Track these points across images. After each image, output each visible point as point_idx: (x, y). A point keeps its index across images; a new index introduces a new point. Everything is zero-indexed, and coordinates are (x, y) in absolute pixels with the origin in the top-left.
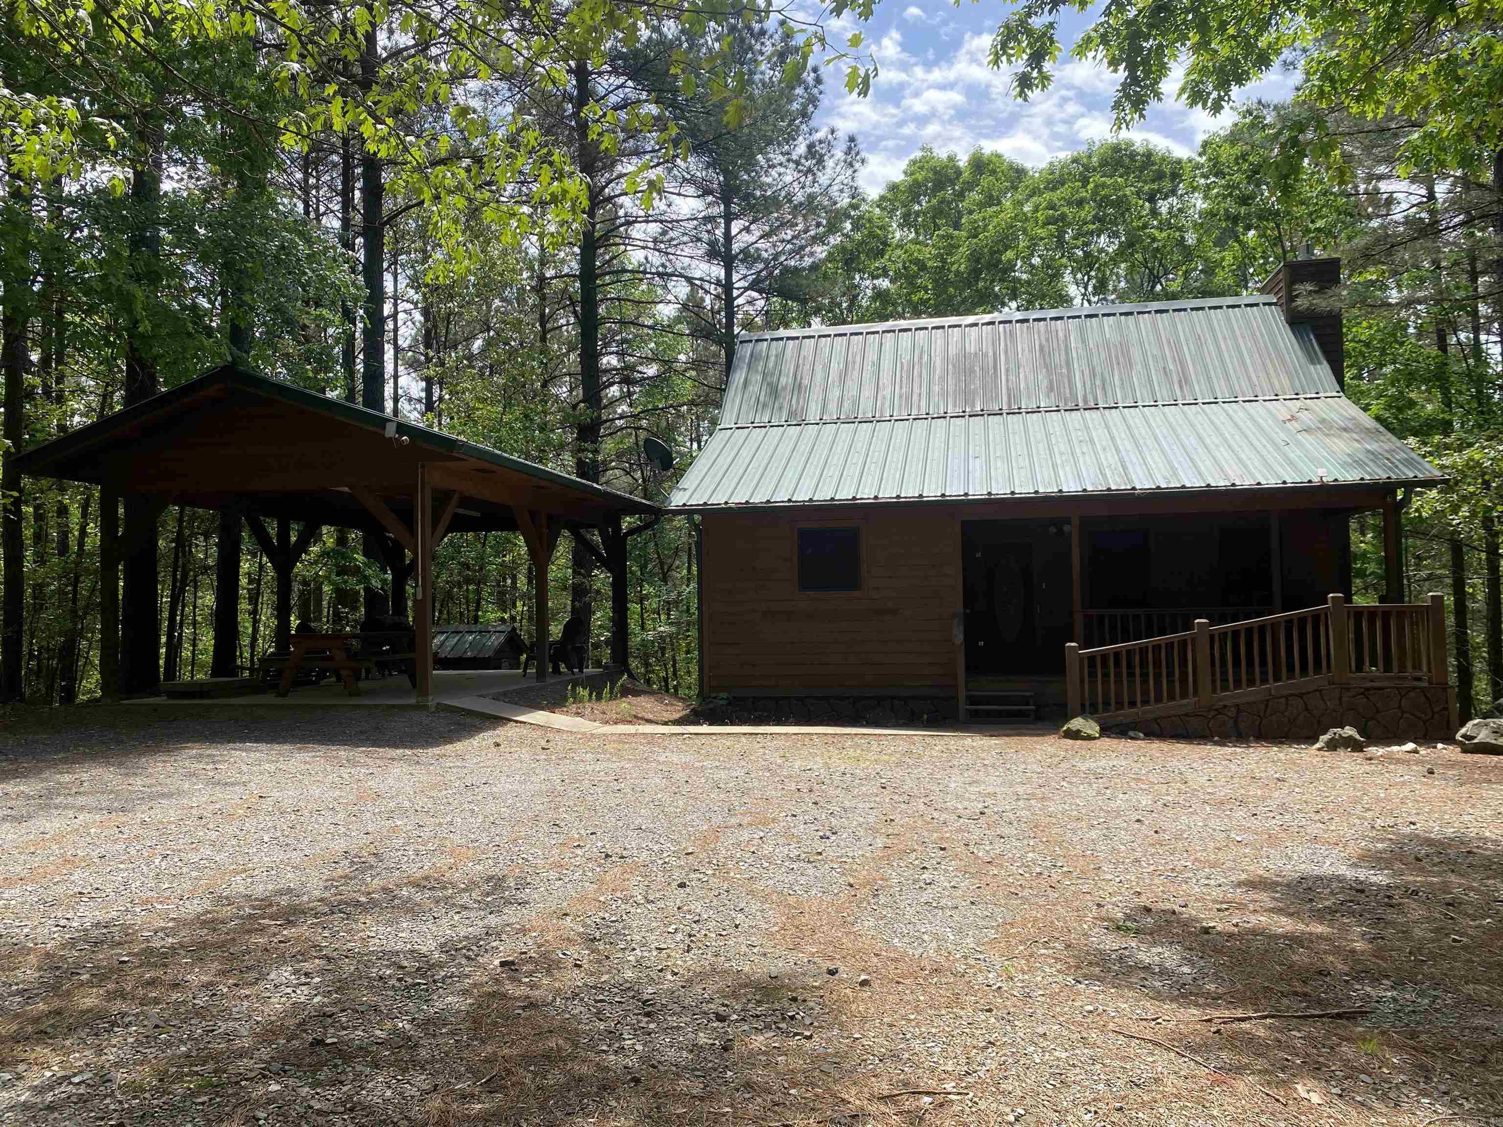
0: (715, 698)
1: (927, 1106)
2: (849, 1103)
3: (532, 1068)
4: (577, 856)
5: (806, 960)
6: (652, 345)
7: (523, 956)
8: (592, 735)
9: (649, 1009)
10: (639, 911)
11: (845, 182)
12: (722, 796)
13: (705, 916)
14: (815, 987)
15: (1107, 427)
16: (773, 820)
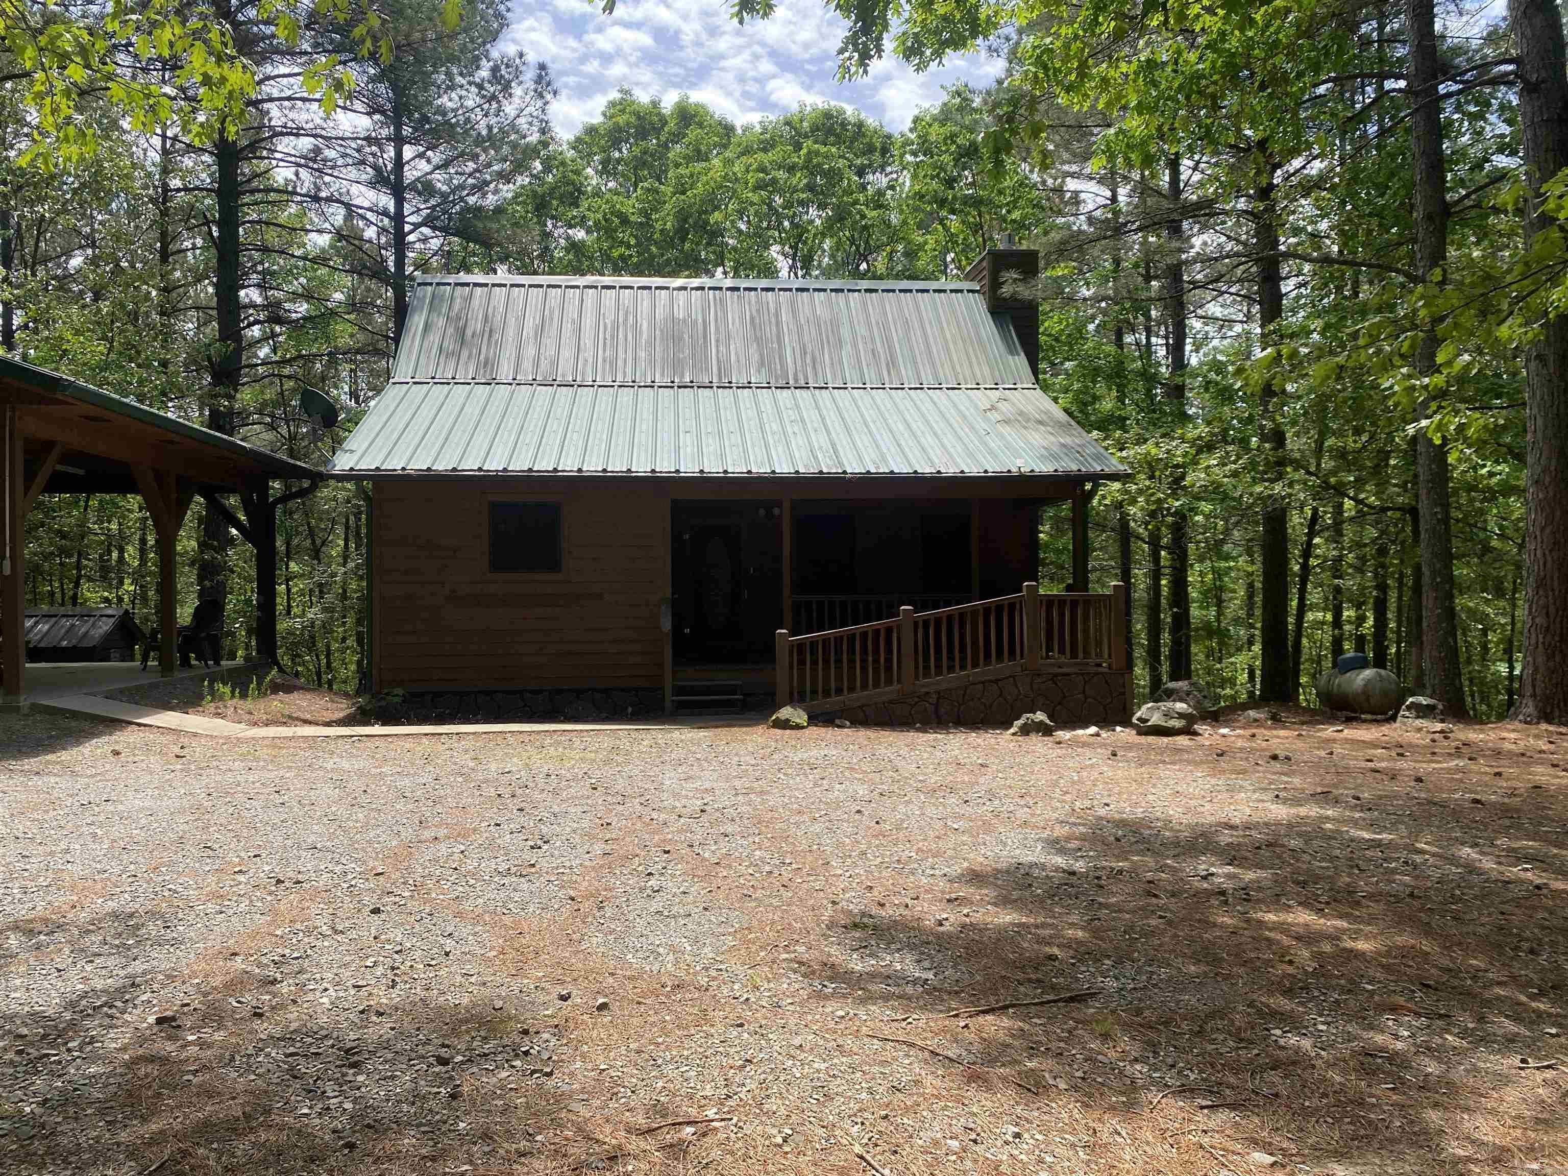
0: (387, 694)
1: (690, 1138)
2: (605, 1143)
3: (215, 1146)
4: (240, 883)
5: (532, 987)
6: (303, 280)
7: (186, 1009)
8: (238, 739)
9: (356, 1058)
10: (326, 944)
11: (535, 114)
12: (411, 807)
13: (409, 945)
14: (548, 1016)
15: (817, 407)
16: (475, 830)
